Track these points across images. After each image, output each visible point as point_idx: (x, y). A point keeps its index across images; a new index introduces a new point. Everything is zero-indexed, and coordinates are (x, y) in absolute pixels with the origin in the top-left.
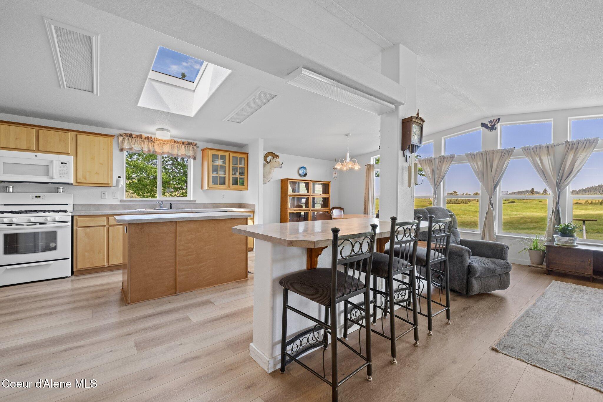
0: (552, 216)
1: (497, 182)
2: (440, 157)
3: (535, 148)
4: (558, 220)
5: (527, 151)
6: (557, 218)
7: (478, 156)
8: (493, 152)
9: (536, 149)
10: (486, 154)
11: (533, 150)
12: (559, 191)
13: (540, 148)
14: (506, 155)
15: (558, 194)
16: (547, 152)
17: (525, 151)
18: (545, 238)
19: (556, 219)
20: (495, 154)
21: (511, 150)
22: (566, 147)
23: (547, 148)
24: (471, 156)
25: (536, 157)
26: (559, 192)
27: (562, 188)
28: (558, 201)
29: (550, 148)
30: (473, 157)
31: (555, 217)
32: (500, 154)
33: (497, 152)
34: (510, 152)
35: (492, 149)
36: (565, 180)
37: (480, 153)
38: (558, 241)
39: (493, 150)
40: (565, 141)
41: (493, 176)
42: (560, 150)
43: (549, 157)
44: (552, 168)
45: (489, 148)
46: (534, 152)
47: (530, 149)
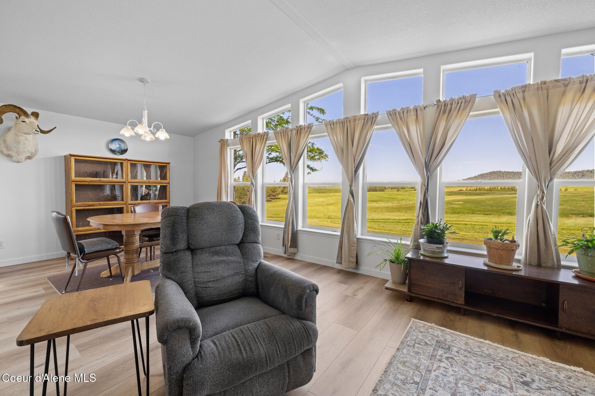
0: (420, 210)
1: (358, 163)
2: (297, 127)
3: (401, 112)
4: (426, 216)
5: (392, 115)
6: (425, 214)
7: (338, 125)
8: (355, 119)
9: (403, 113)
10: (347, 122)
11: (399, 114)
12: (429, 174)
13: (407, 112)
14: (369, 123)
15: (427, 179)
16: (416, 118)
17: (390, 117)
18: (411, 243)
19: (423, 215)
20: (357, 122)
21: (374, 116)
22: (437, 110)
23: (415, 112)
24: (330, 126)
25: (403, 125)
26: (428, 176)
27: (431, 170)
28: (427, 189)
29: (419, 111)
30: (332, 126)
31: (422, 212)
32: (363, 121)
33: (359, 119)
34: (374, 119)
35: (353, 115)
36: (435, 159)
37: (340, 121)
38: (425, 250)
39: (355, 116)
40: (437, 101)
41: (355, 155)
42: (431, 114)
43: (417, 124)
44: (421, 142)
45: (350, 115)
46: (401, 119)
47: (396, 114)
